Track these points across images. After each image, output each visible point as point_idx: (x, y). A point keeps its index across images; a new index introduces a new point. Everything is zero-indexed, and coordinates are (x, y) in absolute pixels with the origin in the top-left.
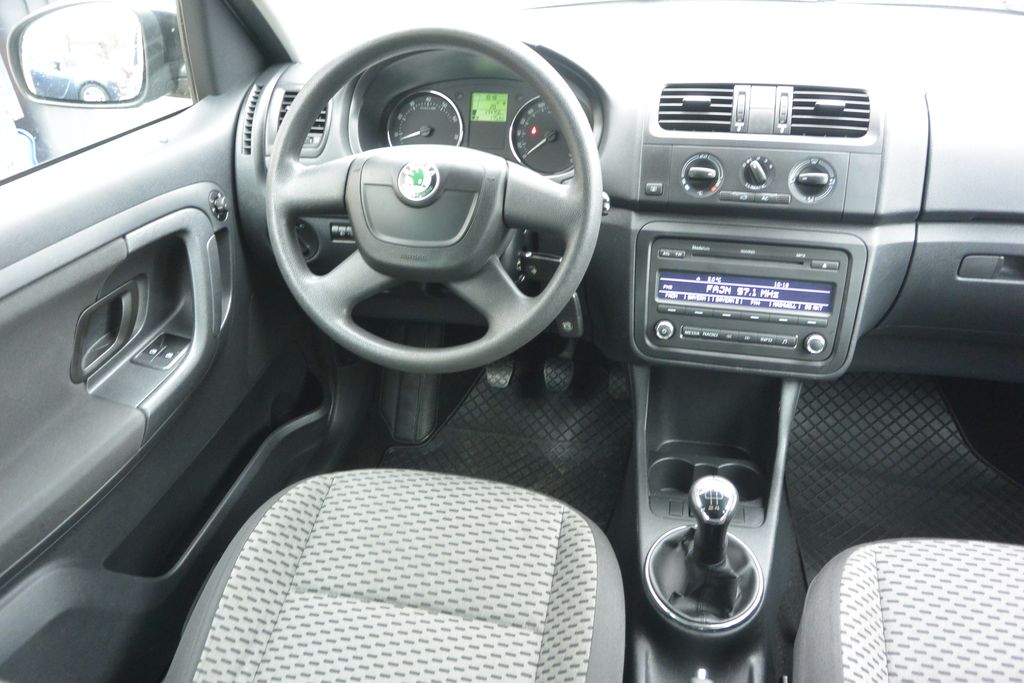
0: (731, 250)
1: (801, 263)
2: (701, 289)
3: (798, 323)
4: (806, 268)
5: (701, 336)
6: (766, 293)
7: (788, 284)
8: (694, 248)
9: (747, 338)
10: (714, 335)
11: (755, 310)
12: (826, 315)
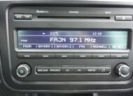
0: (64, 13)
1: (109, 18)
2: (46, 40)
3: (110, 58)
4: (112, 20)
5: (49, 72)
6: (88, 40)
7: (100, 33)
8: (38, 12)
9: (80, 70)
10: (57, 70)
11: (82, 52)
12: (128, 51)
